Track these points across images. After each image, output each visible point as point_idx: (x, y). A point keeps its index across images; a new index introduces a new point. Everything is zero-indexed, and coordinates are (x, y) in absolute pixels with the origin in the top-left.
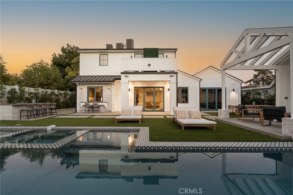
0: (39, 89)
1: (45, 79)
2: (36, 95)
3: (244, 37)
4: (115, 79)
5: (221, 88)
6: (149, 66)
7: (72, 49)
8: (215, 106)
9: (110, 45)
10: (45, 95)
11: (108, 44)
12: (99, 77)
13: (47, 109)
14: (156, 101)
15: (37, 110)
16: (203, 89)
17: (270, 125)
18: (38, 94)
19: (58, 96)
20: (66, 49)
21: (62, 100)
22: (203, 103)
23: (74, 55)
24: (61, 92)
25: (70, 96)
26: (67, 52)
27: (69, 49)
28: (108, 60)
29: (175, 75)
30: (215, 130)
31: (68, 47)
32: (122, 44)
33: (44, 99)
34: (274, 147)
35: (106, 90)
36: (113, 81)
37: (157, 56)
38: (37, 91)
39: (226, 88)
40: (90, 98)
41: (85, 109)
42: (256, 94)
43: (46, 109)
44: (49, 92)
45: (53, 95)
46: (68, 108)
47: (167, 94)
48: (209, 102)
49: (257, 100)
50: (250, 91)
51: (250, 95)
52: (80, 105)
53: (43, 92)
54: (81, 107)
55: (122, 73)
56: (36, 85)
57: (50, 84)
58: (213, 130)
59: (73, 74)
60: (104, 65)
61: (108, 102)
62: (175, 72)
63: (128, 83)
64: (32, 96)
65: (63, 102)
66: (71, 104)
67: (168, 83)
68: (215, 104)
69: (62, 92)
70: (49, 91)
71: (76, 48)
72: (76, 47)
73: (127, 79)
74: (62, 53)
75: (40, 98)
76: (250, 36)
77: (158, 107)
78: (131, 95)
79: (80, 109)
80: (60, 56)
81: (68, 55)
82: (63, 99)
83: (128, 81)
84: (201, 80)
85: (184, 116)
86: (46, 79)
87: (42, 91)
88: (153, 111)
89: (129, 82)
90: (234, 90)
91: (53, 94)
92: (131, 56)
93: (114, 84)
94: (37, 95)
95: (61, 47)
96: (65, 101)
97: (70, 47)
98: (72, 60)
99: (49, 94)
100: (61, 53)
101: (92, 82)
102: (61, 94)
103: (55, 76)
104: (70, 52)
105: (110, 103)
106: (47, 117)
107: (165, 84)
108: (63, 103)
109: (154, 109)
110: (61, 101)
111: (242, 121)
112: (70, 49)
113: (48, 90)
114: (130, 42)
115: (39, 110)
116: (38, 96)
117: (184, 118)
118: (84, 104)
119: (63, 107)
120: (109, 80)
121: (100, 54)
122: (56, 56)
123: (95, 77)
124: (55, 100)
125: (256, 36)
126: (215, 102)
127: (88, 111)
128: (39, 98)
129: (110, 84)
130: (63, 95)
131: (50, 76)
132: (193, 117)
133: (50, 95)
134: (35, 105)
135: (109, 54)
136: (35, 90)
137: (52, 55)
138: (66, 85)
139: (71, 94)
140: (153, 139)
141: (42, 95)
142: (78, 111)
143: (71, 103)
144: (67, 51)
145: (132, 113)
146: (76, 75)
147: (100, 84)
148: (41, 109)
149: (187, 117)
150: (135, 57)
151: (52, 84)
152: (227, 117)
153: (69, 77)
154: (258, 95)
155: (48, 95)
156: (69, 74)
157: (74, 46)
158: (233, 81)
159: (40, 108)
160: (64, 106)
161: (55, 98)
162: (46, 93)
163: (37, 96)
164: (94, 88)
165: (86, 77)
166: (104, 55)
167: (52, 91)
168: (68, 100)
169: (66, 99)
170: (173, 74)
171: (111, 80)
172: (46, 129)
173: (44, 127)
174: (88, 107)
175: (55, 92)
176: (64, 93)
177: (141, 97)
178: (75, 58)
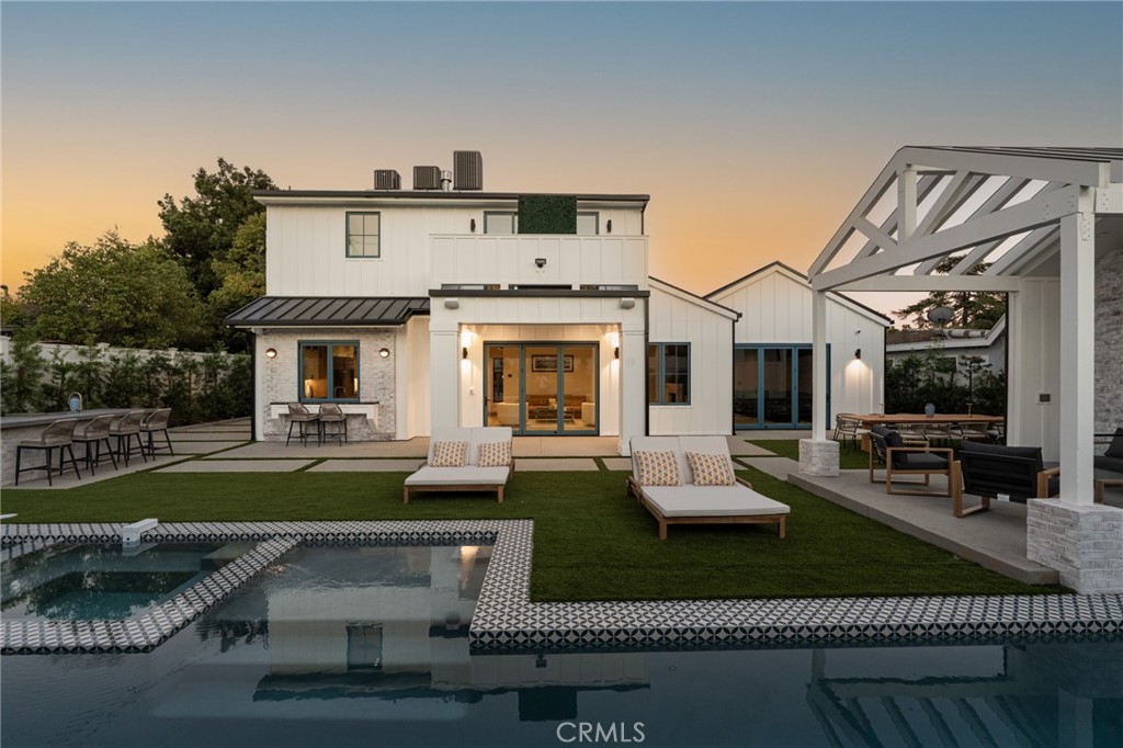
0: (99, 351)
1: (123, 310)
2: (89, 374)
3: (894, 176)
4: (409, 310)
5: (811, 345)
6: (540, 266)
7: (241, 182)
8: (790, 410)
9: (389, 172)
10: (126, 371)
11: (382, 169)
12: (343, 302)
13: (132, 437)
14: (567, 392)
15: (88, 443)
16: (746, 350)
17: (985, 510)
18: (95, 371)
19: (183, 373)
20: (217, 181)
21: (197, 388)
22: (747, 397)
23: (249, 206)
24: (194, 357)
25: (229, 372)
26: (219, 193)
27: (227, 181)
28: (379, 235)
29: (639, 303)
30: (783, 535)
31: (222, 173)
32: (438, 168)
33: (119, 391)
34: (995, 625)
35: (373, 358)
36: (402, 321)
37: (570, 228)
38: (93, 357)
39: (829, 346)
40: (309, 383)
41: (288, 430)
42: (939, 370)
43: (129, 436)
44: (144, 361)
45: (159, 372)
46: (224, 418)
47: (610, 370)
48: (766, 393)
49: (943, 389)
50: (919, 356)
51: (918, 372)
52: (269, 415)
53: (117, 361)
54: (272, 420)
55: (434, 293)
56: (88, 334)
57: (146, 326)
58: (778, 534)
59: (244, 283)
60: (364, 257)
61: (382, 403)
62: (640, 289)
63: (459, 332)
64: (71, 379)
65: (201, 397)
66: (234, 402)
67: (612, 330)
68: (790, 402)
69: (198, 357)
70: (144, 356)
71: (257, 177)
72: (255, 172)
73: (452, 318)
74: (200, 196)
75: (102, 385)
76: (919, 173)
77: (578, 415)
78: (472, 373)
79: (270, 429)
80: (193, 206)
81: (222, 205)
82: (202, 383)
83: (457, 326)
84: (740, 315)
85: (669, 475)
86: (128, 308)
87: (113, 359)
88: (555, 434)
89: (464, 327)
90: (858, 354)
91: (162, 367)
92: (473, 221)
93: (404, 331)
94: (93, 375)
95: (196, 172)
96: (208, 392)
97: (230, 172)
98: (241, 226)
99: (144, 367)
100: (194, 196)
101: (314, 323)
102: (193, 366)
103: (166, 296)
104: (229, 190)
105: (389, 406)
106: (131, 470)
107: (604, 332)
108: (201, 399)
109: (561, 427)
110: (193, 392)
111: (884, 488)
112: (231, 181)
113: (137, 353)
114: (468, 164)
115: (98, 442)
116: (97, 376)
117: (669, 482)
118: (285, 410)
119: (203, 416)
120: (385, 317)
121: (347, 213)
122: (174, 207)
123: (330, 301)
124: (167, 389)
125: (940, 175)
126: (789, 393)
127: (302, 437)
128: (99, 386)
129: (387, 331)
130: (202, 370)
131: (147, 295)
132: (704, 478)
133: (147, 373)
134: (82, 421)
135: (385, 214)
136: (83, 353)
137: (160, 203)
138: (216, 327)
139: (235, 362)
140: (545, 591)
141: (113, 373)
142: (260, 437)
143: (237, 398)
144: (218, 188)
145: (473, 454)
146: (255, 286)
147: (347, 332)
148: (106, 440)
149: (682, 479)
150: (485, 232)
151: (155, 327)
152: (832, 468)
153: (228, 294)
154: (946, 371)
155: (140, 370)
156: (226, 285)
157: (247, 169)
158: (854, 321)
159: (103, 434)
160: (207, 412)
161: (167, 383)
162: (128, 363)
163: (93, 380)
164: (326, 347)
165: (294, 303)
166: (366, 217)
167: (154, 356)
168: (221, 388)
169: (213, 384)
170: (632, 299)
171: (390, 316)
172: (116, 538)
173: (107, 529)
174: (301, 422)
175: (169, 360)
176: (206, 360)
177: (510, 376)
178: (251, 218)
